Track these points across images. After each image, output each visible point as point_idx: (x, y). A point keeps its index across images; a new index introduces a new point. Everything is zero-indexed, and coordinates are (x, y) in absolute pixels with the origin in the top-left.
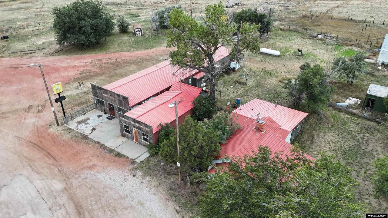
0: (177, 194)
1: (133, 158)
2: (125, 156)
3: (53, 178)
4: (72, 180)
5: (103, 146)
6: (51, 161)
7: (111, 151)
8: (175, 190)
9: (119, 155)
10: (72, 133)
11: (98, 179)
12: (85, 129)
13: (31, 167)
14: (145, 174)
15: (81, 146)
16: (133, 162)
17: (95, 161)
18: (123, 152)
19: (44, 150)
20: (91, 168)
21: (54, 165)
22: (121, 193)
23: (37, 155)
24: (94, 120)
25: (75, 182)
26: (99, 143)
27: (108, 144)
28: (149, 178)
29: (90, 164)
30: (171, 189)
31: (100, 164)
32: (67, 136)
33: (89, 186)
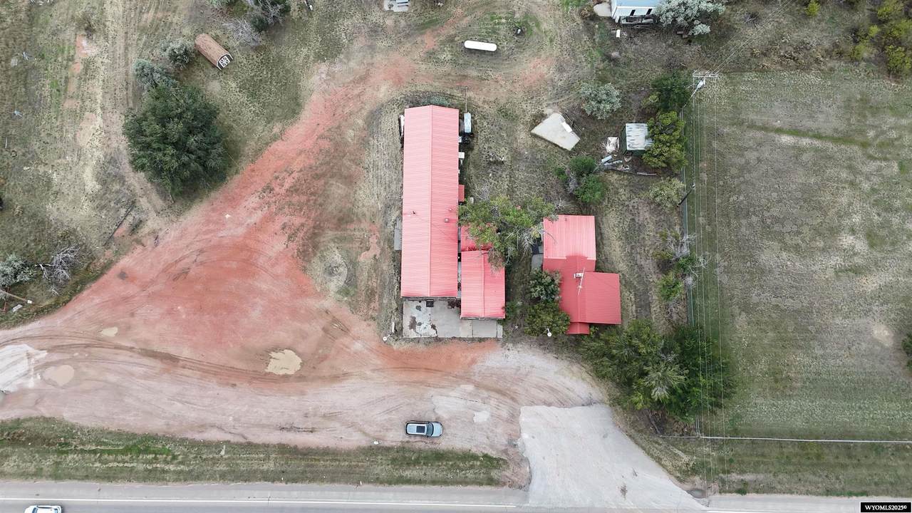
0: (547, 346)
1: (495, 336)
2: (487, 338)
3: (459, 385)
4: (473, 378)
5: (460, 339)
6: (439, 374)
7: (473, 340)
8: (544, 344)
9: (481, 340)
10: (421, 341)
11: (488, 366)
12: (425, 330)
13: (429, 386)
14: (515, 343)
15: (444, 349)
16: (497, 340)
17: (470, 356)
18: (483, 336)
19: (420, 368)
20: (474, 361)
21: (445, 375)
22: (513, 367)
23: (422, 376)
24: (419, 316)
25: (477, 378)
26: (454, 338)
27: (463, 335)
28: (520, 345)
29: (469, 359)
30: (541, 345)
31: (476, 355)
32: (421, 347)
33: (488, 375)
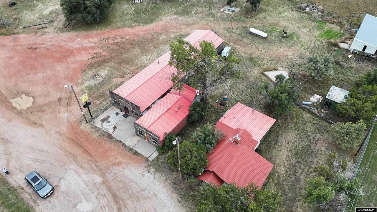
0: (178, 187)
1: (147, 156)
2: (141, 155)
3: (94, 173)
4: (107, 175)
5: (123, 144)
6: (89, 158)
7: (131, 150)
9: (136, 153)
10: (99, 131)
11: (124, 174)
12: (108, 127)
13: (76, 162)
15: (108, 144)
16: (147, 160)
17: (120, 159)
18: (140, 151)
19: (82, 147)
20: (118, 164)
21: (92, 161)
22: (141, 186)
23: (77, 151)
24: (113, 118)
25: (109, 177)
26: (121, 142)
27: (128, 143)
28: (159, 174)
29: (117, 161)
30: (175, 184)
31: (124, 161)
32: (96, 135)
33: (119, 180)
